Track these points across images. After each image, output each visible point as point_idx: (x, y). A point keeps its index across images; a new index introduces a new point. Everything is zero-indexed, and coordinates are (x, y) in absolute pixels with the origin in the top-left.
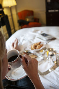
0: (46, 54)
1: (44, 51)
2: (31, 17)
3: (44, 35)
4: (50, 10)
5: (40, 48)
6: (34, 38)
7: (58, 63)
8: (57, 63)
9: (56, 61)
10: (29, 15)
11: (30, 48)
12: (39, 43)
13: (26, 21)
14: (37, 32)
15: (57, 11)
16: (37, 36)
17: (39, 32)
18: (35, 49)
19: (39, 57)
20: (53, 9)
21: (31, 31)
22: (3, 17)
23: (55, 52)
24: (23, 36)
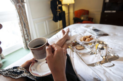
0: (95, 47)
1: (93, 44)
2: (86, 16)
3: (96, 30)
4: (107, 10)
5: (90, 41)
6: (85, 32)
7: (107, 59)
8: (105, 59)
9: (106, 56)
10: (84, 14)
11: (79, 39)
12: (89, 36)
13: (81, 19)
14: (89, 27)
15: (114, 11)
16: (88, 31)
17: (91, 28)
18: (84, 41)
19: (87, 49)
20: (109, 10)
21: (83, 26)
22: (61, 13)
23: (106, 45)
24: (74, 29)
